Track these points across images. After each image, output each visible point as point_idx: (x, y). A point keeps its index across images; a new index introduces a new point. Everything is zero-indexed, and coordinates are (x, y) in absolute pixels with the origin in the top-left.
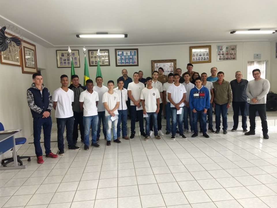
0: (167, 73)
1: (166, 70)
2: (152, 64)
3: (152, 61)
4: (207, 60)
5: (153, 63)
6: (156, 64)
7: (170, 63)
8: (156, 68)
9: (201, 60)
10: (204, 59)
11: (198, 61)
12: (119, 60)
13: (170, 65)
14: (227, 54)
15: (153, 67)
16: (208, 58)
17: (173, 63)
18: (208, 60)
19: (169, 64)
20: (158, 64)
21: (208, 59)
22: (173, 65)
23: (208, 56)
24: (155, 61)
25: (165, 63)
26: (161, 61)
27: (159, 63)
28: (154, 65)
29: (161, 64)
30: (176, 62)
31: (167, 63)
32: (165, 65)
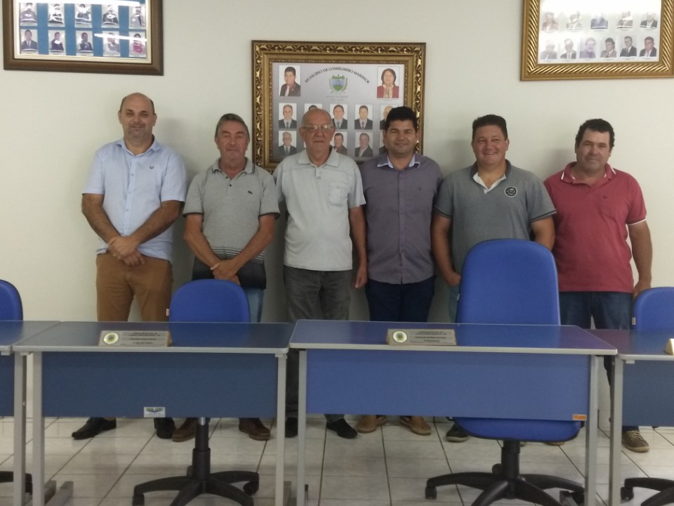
0: (358, 133)
1: (351, 113)
2: (255, 66)
3: (254, 43)
4: (647, 58)
5: (265, 59)
6: (281, 68)
7: (382, 67)
8: (283, 93)
9: (598, 59)
10: (624, 53)
11: (578, 60)
12: (28, 29)
13: (380, 83)
15: (264, 86)
16: (657, 46)
17: (399, 69)
18: (656, 59)
19: (374, 72)
20: (297, 67)
21: (653, 54)
22: (400, 82)
23: (655, 33)
24: (274, 49)
25: (347, 62)
26: (314, 48)
27: (307, 61)
28: (270, 74)
29: (317, 73)
30: (419, 62)
31: (358, 62)
32: (343, 77)
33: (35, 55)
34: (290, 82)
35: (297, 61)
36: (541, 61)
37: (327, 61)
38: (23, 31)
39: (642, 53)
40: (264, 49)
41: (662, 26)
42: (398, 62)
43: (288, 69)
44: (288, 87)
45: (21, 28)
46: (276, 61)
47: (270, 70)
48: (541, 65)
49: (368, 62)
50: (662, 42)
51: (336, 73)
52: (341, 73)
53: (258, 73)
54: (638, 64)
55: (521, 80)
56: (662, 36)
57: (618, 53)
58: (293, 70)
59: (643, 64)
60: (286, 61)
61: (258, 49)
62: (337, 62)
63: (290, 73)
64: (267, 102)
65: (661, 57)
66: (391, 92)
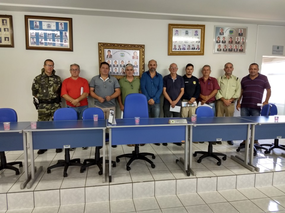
2: (99, 50)
3: (99, 43)
4: (198, 50)
5: (102, 48)
10: (192, 49)
12: (33, 38)
13: (133, 55)
14: (231, 42)
15: (102, 55)
16: (200, 47)
18: (199, 50)
20: (111, 50)
21: (199, 49)
22: (138, 55)
23: (199, 44)
24: (104, 45)
25: (124, 49)
26: (116, 45)
27: (114, 49)
28: (104, 52)
29: (117, 52)
30: (143, 50)
31: (127, 49)
32: (123, 53)
33: (35, 46)
34: (109, 54)
35: (111, 49)
36: (173, 51)
37: (119, 49)
38: (31, 39)
39: (196, 49)
40: (102, 45)
41: (201, 42)
42: (138, 50)
43: (109, 51)
44: (109, 56)
45: (31, 38)
46: (105, 48)
47: (104, 51)
48: (173, 52)
49: (130, 49)
50: (201, 46)
51: (122, 52)
52: (123, 52)
53: (100, 52)
54: (195, 52)
55: (168, 55)
56: (201, 45)
57: (191, 49)
58: (110, 51)
59: (197, 52)
60: (108, 48)
61: (100, 45)
62: (122, 49)
63: (109, 52)
64: (103, 59)
65: (201, 50)
66: (136, 57)
